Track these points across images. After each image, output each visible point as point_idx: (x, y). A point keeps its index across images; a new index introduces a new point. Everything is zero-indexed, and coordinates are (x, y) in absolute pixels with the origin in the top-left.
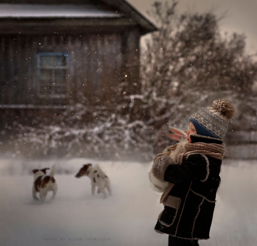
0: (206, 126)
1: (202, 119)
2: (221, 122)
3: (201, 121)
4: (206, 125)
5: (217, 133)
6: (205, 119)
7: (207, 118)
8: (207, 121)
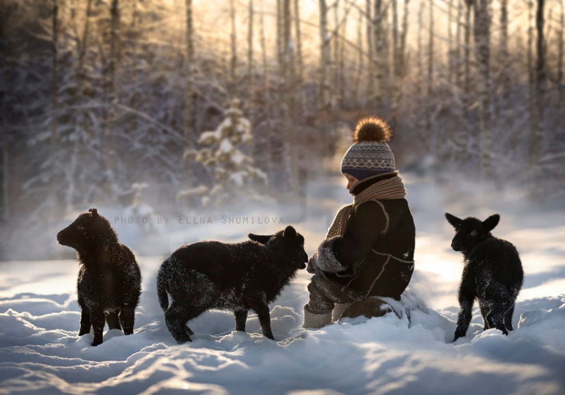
0: (366, 166)
1: (355, 161)
2: (379, 150)
3: (354, 164)
4: (364, 165)
5: (383, 165)
6: (359, 160)
7: (361, 156)
8: (362, 160)
